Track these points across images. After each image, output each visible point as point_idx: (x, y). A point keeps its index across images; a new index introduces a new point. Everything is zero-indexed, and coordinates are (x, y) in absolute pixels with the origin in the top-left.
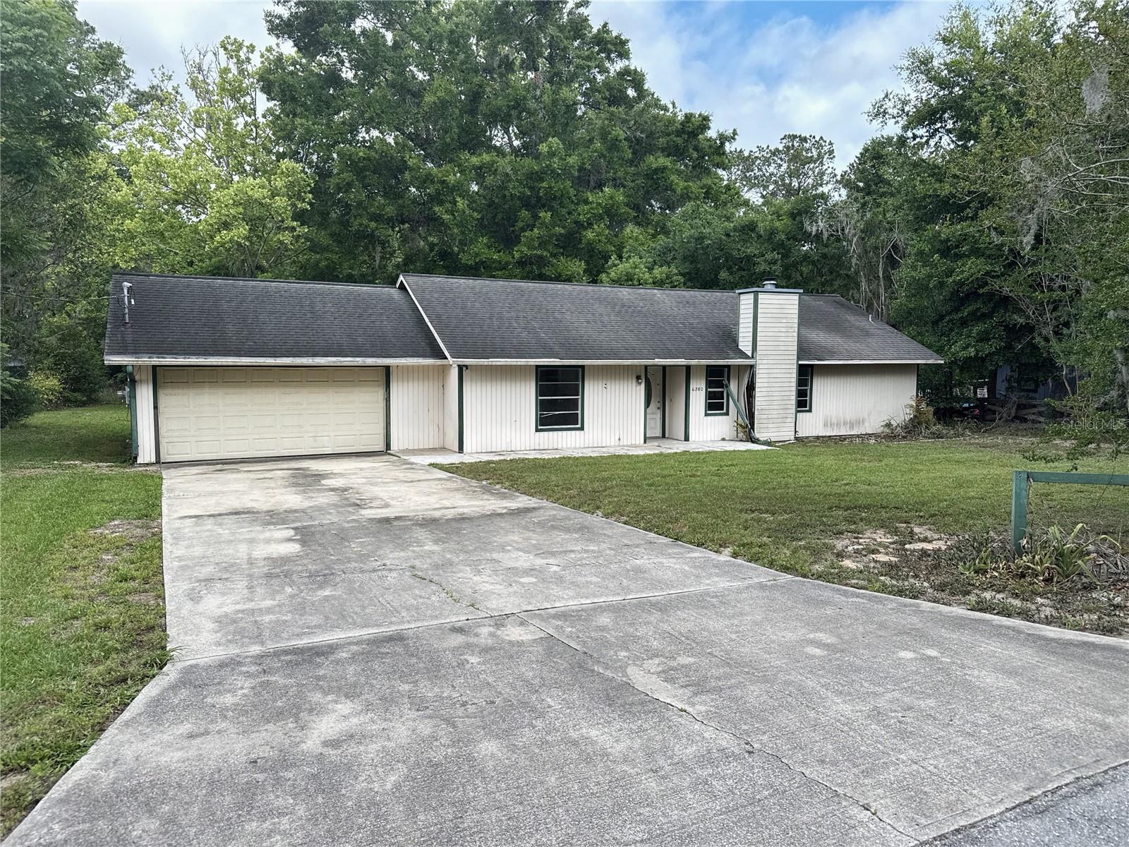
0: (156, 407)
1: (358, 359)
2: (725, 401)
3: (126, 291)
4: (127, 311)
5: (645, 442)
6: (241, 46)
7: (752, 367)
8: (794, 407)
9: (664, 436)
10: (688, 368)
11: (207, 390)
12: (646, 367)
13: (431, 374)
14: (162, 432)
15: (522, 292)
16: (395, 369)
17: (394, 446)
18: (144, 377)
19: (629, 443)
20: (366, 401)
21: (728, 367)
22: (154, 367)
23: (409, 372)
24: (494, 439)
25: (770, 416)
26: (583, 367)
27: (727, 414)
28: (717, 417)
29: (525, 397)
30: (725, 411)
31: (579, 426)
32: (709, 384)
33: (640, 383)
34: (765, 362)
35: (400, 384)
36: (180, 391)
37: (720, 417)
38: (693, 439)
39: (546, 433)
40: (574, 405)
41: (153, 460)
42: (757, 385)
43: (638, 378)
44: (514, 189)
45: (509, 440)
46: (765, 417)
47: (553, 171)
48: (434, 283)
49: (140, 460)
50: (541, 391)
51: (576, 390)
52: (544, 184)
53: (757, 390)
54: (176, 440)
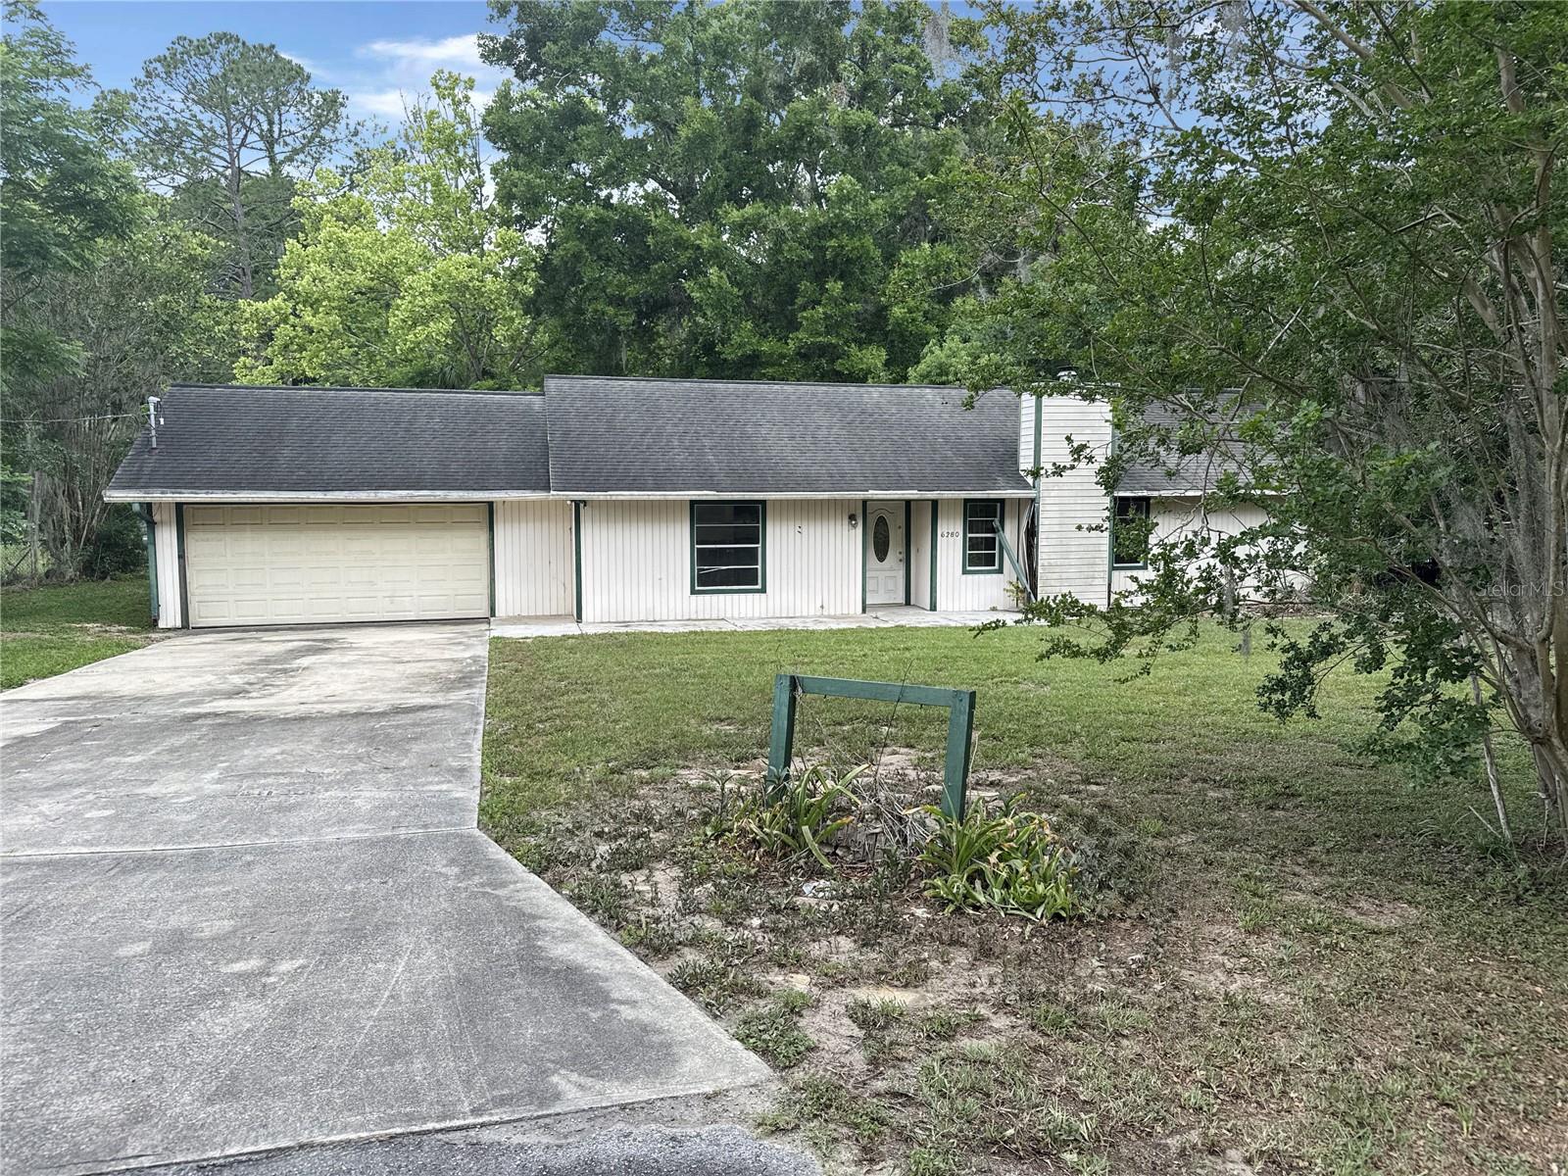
0: (182, 556)
1: (438, 493)
2: (997, 552)
3: (152, 408)
4: (153, 433)
5: (864, 611)
6: (456, 81)
7: (1033, 500)
8: (1106, 561)
9: (908, 603)
10: (935, 503)
11: (248, 534)
12: (865, 502)
13: (553, 512)
14: (191, 588)
15: (712, 396)
16: (500, 505)
17: (500, 612)
18: (166, 517)
19: (839, 613)
20: (459, 549)
21: (1002, 501)
22: (179, 506)
23: (520, 510)
24: (628, 603)
25: (1064, 576)
26: (763, 502)
27: (1000, 571)
28: (982, 576)
29: (675, 545)
30: (996, 567)
31: (759, 587)
32: (970, 527)
33: (855, 526)
34: (1053, 494)
35: (508, 526)
36: (214, 535)
37: (989, 576)
38: (944, 608)
39: (707, 597)
40: (751, 556)
41: (179, 624)
42: (1041, 529)
43: (852, 517)
44: (792, 251)
45: (650, 605)
46: (1055, 576)
47: (846, 223)
48: (585, 387)
49: (161, 624)
50: (699, 536)
51: (755, 536)
52: (833, 243)
53: (1041, 535)
54: (209, 598)
